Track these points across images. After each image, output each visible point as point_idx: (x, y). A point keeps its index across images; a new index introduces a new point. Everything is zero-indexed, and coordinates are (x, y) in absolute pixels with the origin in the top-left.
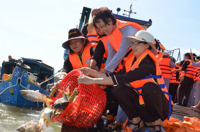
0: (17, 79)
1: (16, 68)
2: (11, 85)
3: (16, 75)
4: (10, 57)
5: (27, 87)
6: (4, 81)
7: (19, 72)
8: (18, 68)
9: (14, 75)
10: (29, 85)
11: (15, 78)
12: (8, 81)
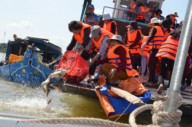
0: (28, 60)
1: (28, 50)
2: (23, 65)
3: (27, 57)
4: (15, 36)
5: (37, 67)
6: (15, 62)
7: (31, 54)
8: (29, 50)
9: (26, 57)
10: (39, 66)
11: (26, 59)
12: (20, 62)
